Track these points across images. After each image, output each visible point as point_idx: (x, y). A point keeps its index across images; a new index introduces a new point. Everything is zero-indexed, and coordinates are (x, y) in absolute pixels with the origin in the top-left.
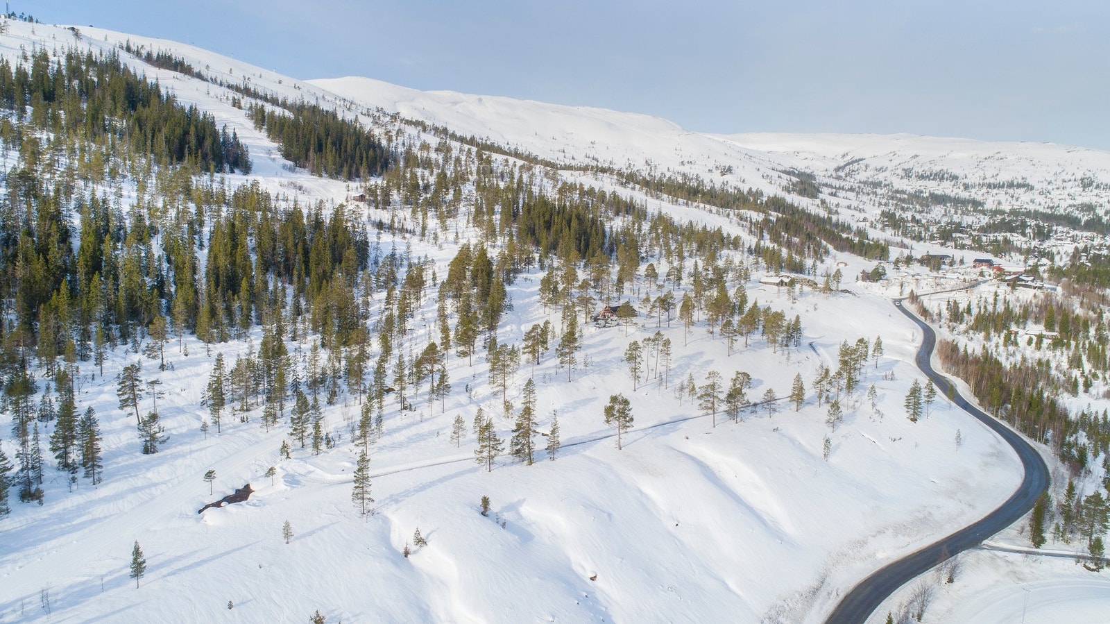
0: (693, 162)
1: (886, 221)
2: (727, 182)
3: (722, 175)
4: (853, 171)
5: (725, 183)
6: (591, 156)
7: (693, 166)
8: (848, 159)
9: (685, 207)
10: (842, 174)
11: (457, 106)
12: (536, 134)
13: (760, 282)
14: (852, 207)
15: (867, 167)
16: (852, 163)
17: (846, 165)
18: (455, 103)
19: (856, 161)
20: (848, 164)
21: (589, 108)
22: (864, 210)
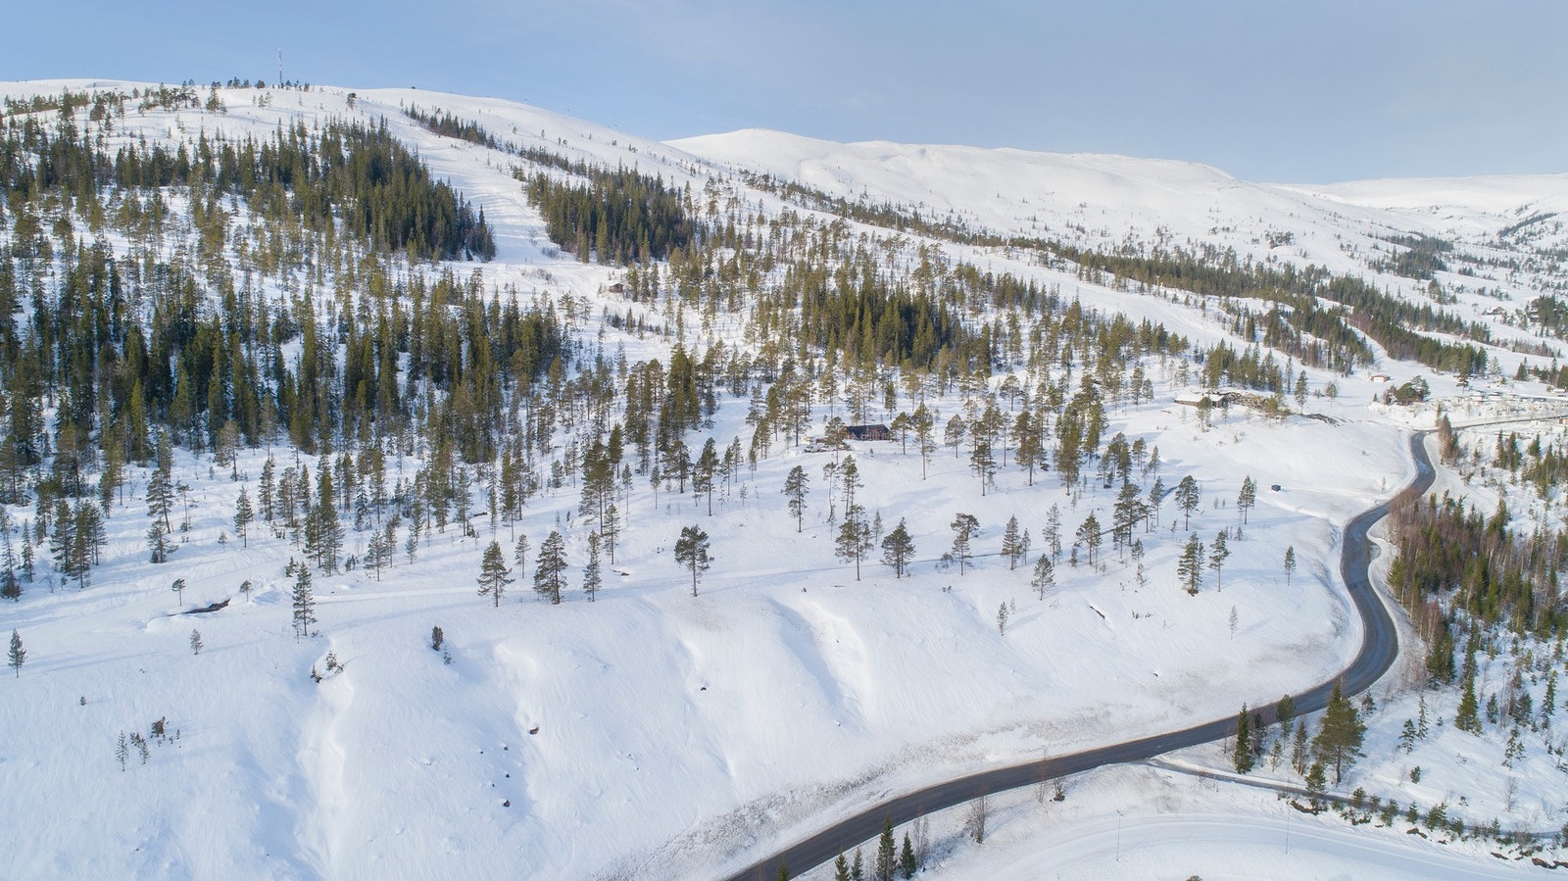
0: (1231, 229)
1: (1535, 313)
2: (1275, 257)
3: (1272, 247)
4: (1531, 234)
5: (1272, 258)
6: (1075, 224)
7: (1229, 235)
8: (1526, 215)
9: (1137, 296)
10: (1511, 239)
11: (888, 162)
12: (998, 196)
13: (1176, 401)
14: (1488, 292)
15: (1557, 226)
16: (1533, 220)
17: (1520, 226)
18: (886, 158)
19: (1540, 218)
20: (1526, 223)
21: (1090, 154)
22: (1507, 296)
